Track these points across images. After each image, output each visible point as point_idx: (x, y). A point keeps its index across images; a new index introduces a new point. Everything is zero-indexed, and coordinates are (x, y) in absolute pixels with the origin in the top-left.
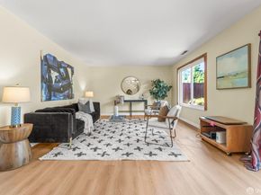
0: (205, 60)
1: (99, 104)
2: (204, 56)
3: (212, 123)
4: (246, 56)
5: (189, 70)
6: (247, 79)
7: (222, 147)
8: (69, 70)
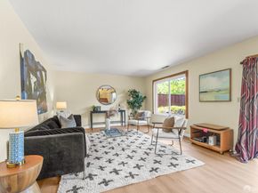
0: (187, 76)
1: (80, 117)
2: (186, 73)
3: (206, 130)
4: (228, 78)
5: (167, 82)
6: (228, 95)
7: (217, 148)
8: (43, 73)
